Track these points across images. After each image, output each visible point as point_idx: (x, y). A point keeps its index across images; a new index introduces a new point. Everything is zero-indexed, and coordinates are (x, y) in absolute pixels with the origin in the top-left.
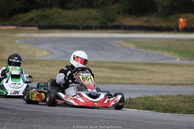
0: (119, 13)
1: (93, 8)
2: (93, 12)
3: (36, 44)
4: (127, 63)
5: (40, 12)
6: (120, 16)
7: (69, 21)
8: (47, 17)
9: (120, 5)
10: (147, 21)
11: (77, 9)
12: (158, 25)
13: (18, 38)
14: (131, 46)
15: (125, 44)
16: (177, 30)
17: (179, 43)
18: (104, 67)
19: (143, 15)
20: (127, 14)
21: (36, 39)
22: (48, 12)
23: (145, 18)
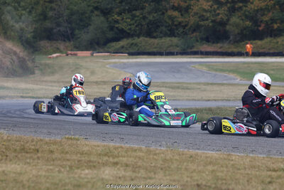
0: (197, 41)
1: (175, 37)
2: (175, 40)
3: (124, 68)
4: (190, 84)
5: (130, 41)
6: (198, 43)
7: (155, 48)
8: (136, 45)
9: (198, 34)
10: (221, 48)
11: (161, 37)
12: (230, 51)
13: (110, 63)
14: (204, 69)
15: (200, 67)
16: (247, 55)
17: (246, 65)
18: (166, 87)
19: (218, 43)
20: (205, 42)
21: (124, 64)
22: (136, 40)
23: (219, 45)
